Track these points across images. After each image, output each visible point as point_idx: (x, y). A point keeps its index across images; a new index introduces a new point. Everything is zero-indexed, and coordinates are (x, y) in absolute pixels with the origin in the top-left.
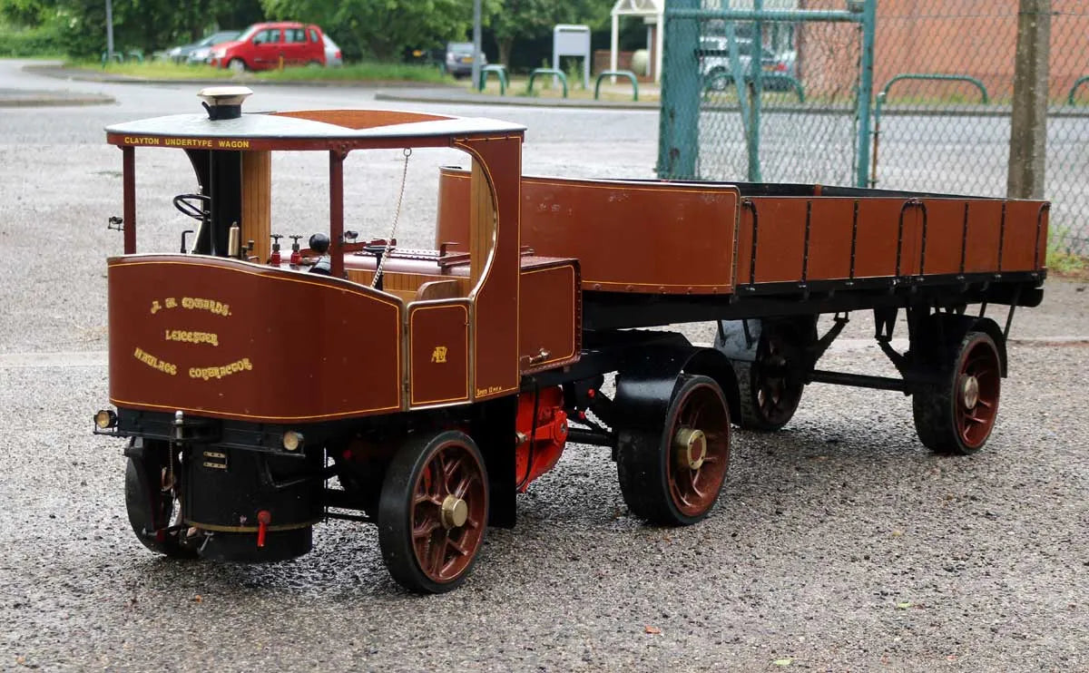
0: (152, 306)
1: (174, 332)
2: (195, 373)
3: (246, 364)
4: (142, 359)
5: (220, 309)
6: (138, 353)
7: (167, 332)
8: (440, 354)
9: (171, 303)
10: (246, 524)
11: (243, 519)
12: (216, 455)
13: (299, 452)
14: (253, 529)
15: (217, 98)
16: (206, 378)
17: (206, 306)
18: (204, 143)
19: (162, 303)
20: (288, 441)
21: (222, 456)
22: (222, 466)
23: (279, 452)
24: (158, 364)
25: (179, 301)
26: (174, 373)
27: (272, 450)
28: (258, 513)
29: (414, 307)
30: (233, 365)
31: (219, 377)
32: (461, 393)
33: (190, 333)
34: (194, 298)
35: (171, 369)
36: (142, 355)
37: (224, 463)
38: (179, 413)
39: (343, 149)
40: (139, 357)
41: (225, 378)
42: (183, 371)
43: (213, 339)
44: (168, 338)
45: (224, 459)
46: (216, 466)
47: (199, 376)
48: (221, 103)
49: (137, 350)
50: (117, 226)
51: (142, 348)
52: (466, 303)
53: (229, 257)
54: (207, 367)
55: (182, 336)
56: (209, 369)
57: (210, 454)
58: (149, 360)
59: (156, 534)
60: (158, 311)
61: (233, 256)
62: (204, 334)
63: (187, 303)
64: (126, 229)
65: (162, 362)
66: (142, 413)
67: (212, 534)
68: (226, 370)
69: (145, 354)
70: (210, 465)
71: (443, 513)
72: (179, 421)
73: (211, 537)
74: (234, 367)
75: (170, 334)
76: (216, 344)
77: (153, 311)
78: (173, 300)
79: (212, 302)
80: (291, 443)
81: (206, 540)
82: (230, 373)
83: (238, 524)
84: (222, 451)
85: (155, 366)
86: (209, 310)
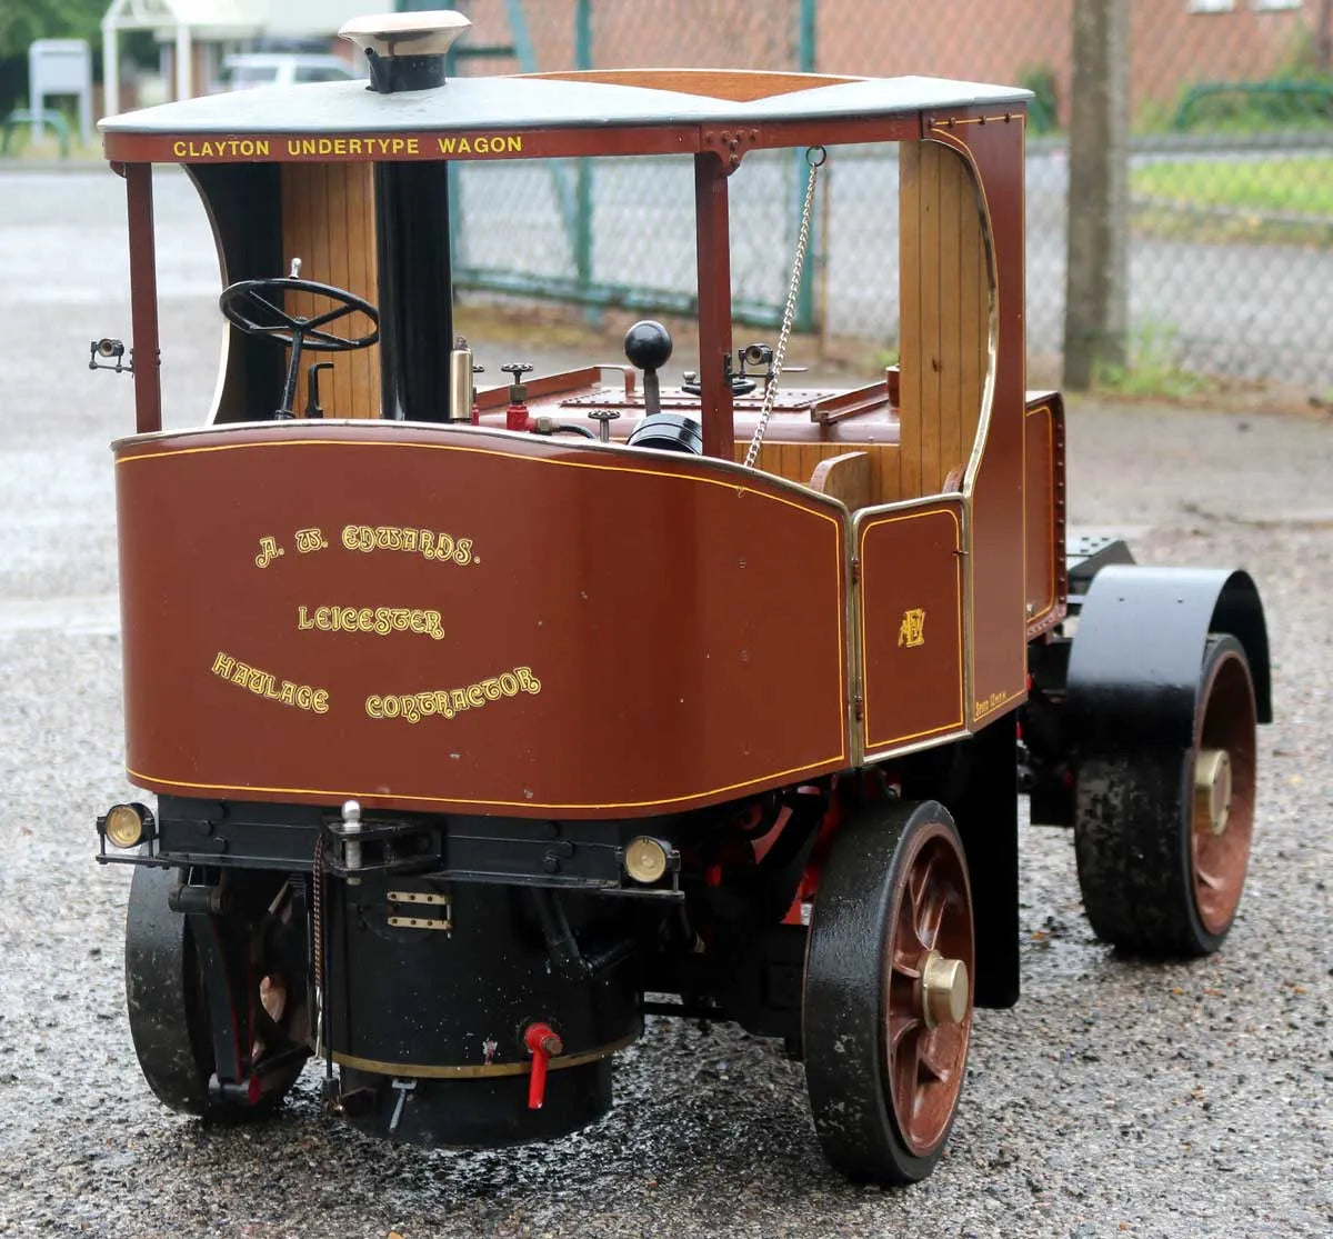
0: (260, 550)
1: (323, 611)
2: (379, 707)
3: (524, 680)
4: (236, 679)
5: (452, 549)
6: (222, 664)
7: (303, 611)
8: (912, 628)
9: (310, 540)
10: (496, 1059)
11: (489, 1047)
12: (421, 898)
13: (669, 887)
14: (515, 1068)
15: (392, 38)
16: (414, 718)
17: (410, 545)
18: (397, 145)
19: (287, 541)
20: (638, 862)
21: (438, 900)
22: (438, 925)
23: (610, 887)
24: (278, 687)
25: (333, 535)
26: (323, 709)
27: (593, 883)
28: (524, 1029)
29: (867, 519)
30: (487, 683)
31: (449, 714)
32: (950, 714)
33: (367, 612)
34: (374, 527)
35: (317, 701)
36: (234, 670)
37: (443, 917)
38: (351, 807)
39: (733, 148)
40: (225, 676)
41: (465, 716)
42: (347, 702)
43: (431, 624)
44: (304, 624)
45: (443, 908)
46: (422, 923)
47: (393, 713)
48: (402, 50)
49: (221, 657)
50: (113, 361)
51: (230, 653)
52: (956, 504)
53: (453, 421)
54: (414, 692)
55: (341, 619)
56: (422, 696)
57: (403, 897)
58: (254, 680)
59: (245, 1087)
60: (274, 562)
61: (463, 420)
62: (404, 612)
63: (353, 537)
64: (136, 368)
65: (287, 685)
66: (226, 807)
67: (412, 1086)
68: (469, 697)
69: (242, 667)
70: (404, 922)
71: (925, 994)
72: (352, 826)
73: (408, 1092)
74: (493, 688)
75: (310, 615)
76: (438, 635)
77: (262, 563)
78: (315, 532)
79: (427, 536)
80: (647, 863)
81: (401, 1101)
82: (480, 702)
83: (478, 1058)
84: (437, 888)
85: (270, 694)
86: (418, 555)
